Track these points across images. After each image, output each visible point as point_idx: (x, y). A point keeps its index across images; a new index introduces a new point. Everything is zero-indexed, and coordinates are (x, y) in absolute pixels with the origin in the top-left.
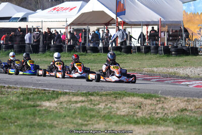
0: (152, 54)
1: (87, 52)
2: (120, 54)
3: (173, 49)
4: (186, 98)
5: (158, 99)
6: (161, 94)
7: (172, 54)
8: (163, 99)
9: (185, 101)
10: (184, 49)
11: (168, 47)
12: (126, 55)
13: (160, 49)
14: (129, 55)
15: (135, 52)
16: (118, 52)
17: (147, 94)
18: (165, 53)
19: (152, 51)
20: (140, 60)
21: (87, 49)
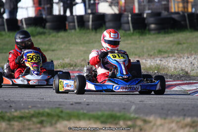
2: (44, 33)
3: (151, 20)
4: (188, 120)
5: (129, 123)
6: (136, 111)
7: (150, 30)
8: (139, 123)
9: (186, 125)
10: (173, 19)
11: (140, 15)
12: (54, 34)
13: (124, 19)
14: (62, 34)
15: (74, 28)
16: (39, 29)
17: (106, 113)
18: (134, 28)
19: (108, 24)
20: (84, 43)
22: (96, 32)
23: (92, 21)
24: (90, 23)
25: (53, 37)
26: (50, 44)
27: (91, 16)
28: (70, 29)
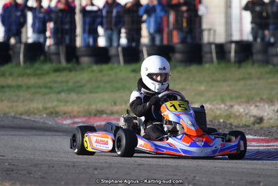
0: (256, 65)
1: (78, 62)
12: (180, 68)
15: (211, 61)
19: (258, 57)
20: (214, 81)
21: (78, 53)
22: (240, 67)
23: (236, 52)
24: (233, 54)
25: (178, 72)
27: (233, 46)
28: (206, 62)
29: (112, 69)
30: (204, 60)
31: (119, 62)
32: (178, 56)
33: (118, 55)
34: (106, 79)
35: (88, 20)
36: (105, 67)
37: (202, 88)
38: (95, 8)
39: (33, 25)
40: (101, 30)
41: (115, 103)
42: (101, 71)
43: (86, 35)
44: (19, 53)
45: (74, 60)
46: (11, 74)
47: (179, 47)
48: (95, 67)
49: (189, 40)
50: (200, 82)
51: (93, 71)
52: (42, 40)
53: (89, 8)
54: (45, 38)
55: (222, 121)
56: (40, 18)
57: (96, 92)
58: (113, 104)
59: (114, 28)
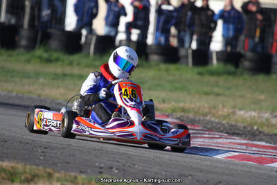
1: (147, 59)
21: (148, 51)
26: (229, 88)
28: (275, 73)
29: (178, 69)
30: (273, 70)
31: (187, 63)
32: (247, 64)
33: (187, 57)
34: (169, 78)
35: (162, 19)
36: (172, 67)
37: (262, 97)
38: (170, 8)
39: (107, 18)
40: (173, 30)
41: (164, 101)
42: (167, 70)
43: (159, 34)
44: (90, 44)
45: (143, 57)
46: (79, 64)
47: (249, 54)
48: (163, 66)
49: (259, 49)
50: (262, 92)
51: (160, 70)
52: (113, 34)
53: (165, 7)
54: (117, 33)
55: (255, 128)
56: (114, 12)
57: (155, 90)
58: (161, 101)
59: (187, 29)
